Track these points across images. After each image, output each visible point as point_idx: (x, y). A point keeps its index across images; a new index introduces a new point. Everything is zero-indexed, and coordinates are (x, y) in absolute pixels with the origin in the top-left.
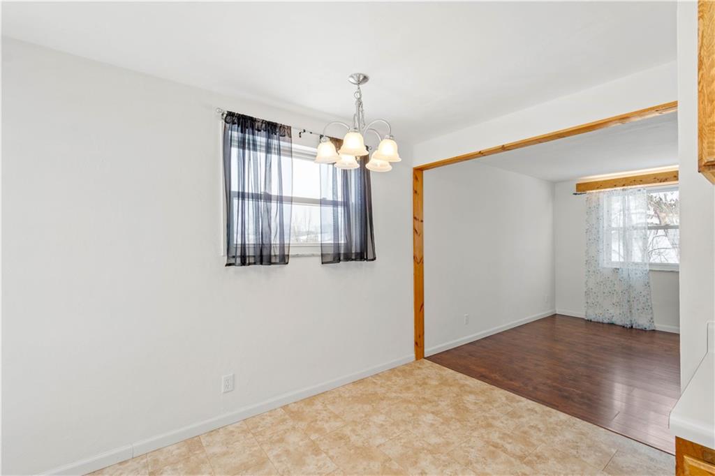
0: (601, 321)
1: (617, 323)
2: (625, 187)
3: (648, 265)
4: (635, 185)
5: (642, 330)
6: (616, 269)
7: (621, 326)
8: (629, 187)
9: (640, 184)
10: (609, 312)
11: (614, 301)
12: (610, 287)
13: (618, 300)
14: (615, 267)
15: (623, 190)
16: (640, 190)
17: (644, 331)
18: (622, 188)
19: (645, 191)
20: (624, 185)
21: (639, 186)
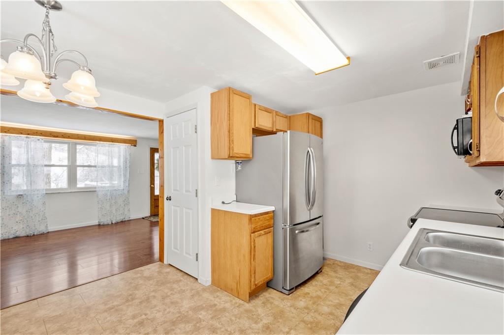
0: (7, 238)
1: (21, 235)
2: (29, 136)
3: (44, 191)
4: (37, 135)
5: (41, 234)
6: (19, 195)
7: (25, 236)
8: (32, 136)
9: (40, 136)
10: (13, 229)
11: (17, 220)
12: (14, 210)
13: (21, 218)
14: (19, 194)
15: (27, 137)
16: (39, 140)
17: (43, 234)
18: (26, 136)
19: (43, 141)
20: (28, 134)
21: (38, 137)
